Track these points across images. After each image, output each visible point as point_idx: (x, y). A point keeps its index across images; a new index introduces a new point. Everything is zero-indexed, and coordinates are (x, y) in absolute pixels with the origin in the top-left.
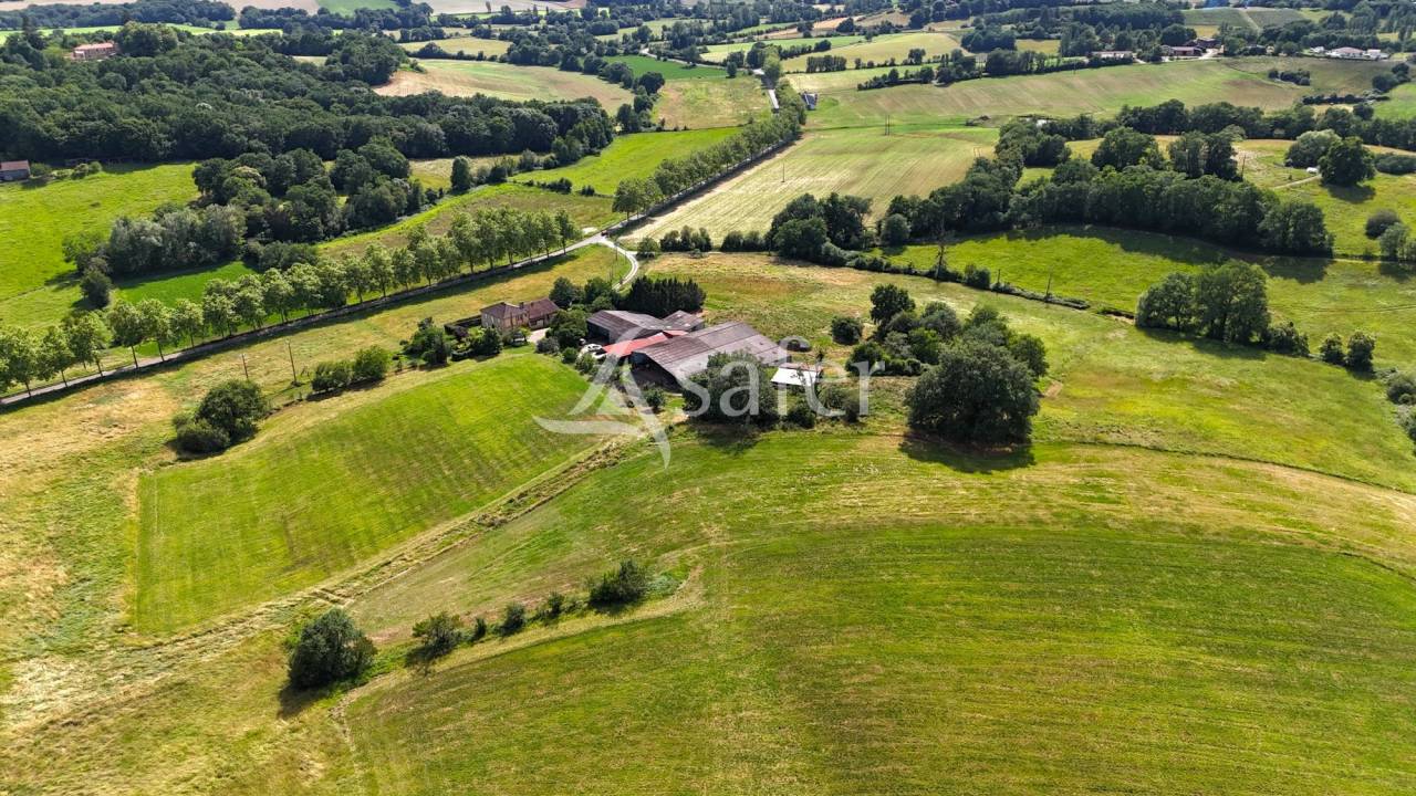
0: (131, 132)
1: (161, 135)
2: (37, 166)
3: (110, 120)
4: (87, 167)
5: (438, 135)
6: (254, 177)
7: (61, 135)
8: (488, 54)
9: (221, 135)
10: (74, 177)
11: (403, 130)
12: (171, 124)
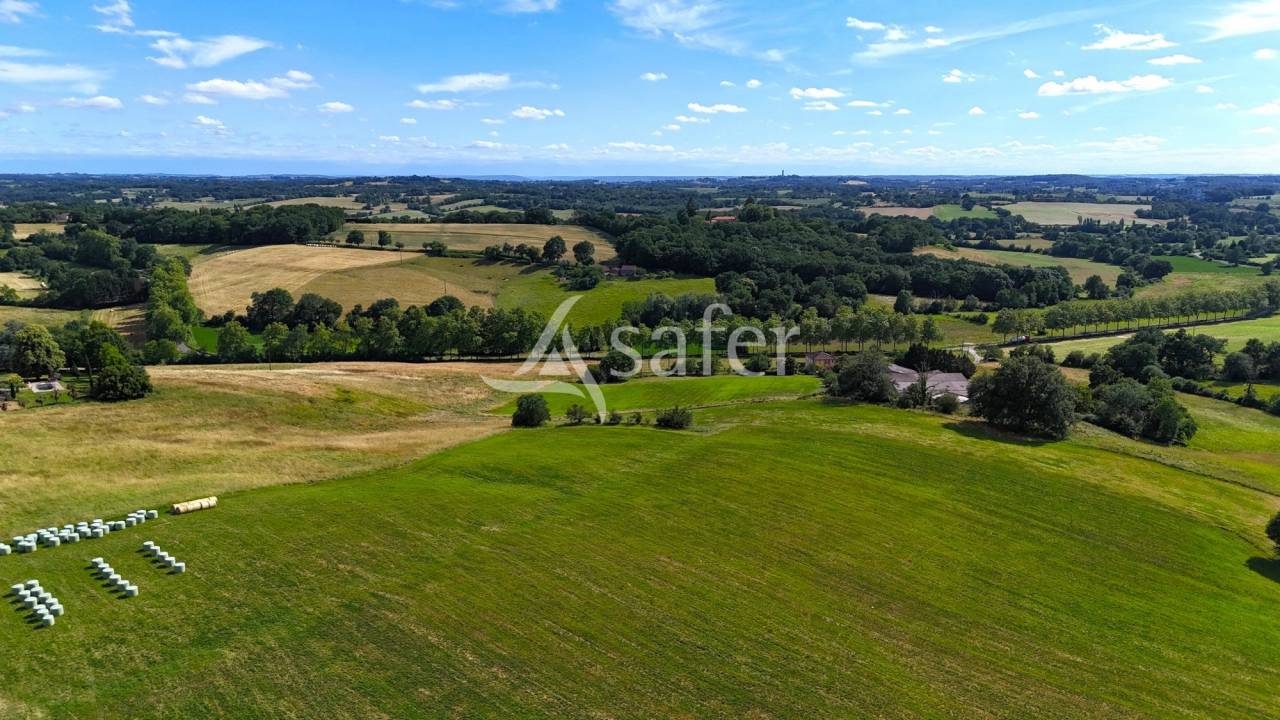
0: (696, 255)
1: (713, 259)
2: (640, 269)
3: (688, 248)
4: (666, 273)
5: (906, 279)
6: (750, 285)
7: (659, 254)
8: (1034, 247)
9: (750, 262)
10: (657, 278)
11: (880, 273)
12: (723, 254)
